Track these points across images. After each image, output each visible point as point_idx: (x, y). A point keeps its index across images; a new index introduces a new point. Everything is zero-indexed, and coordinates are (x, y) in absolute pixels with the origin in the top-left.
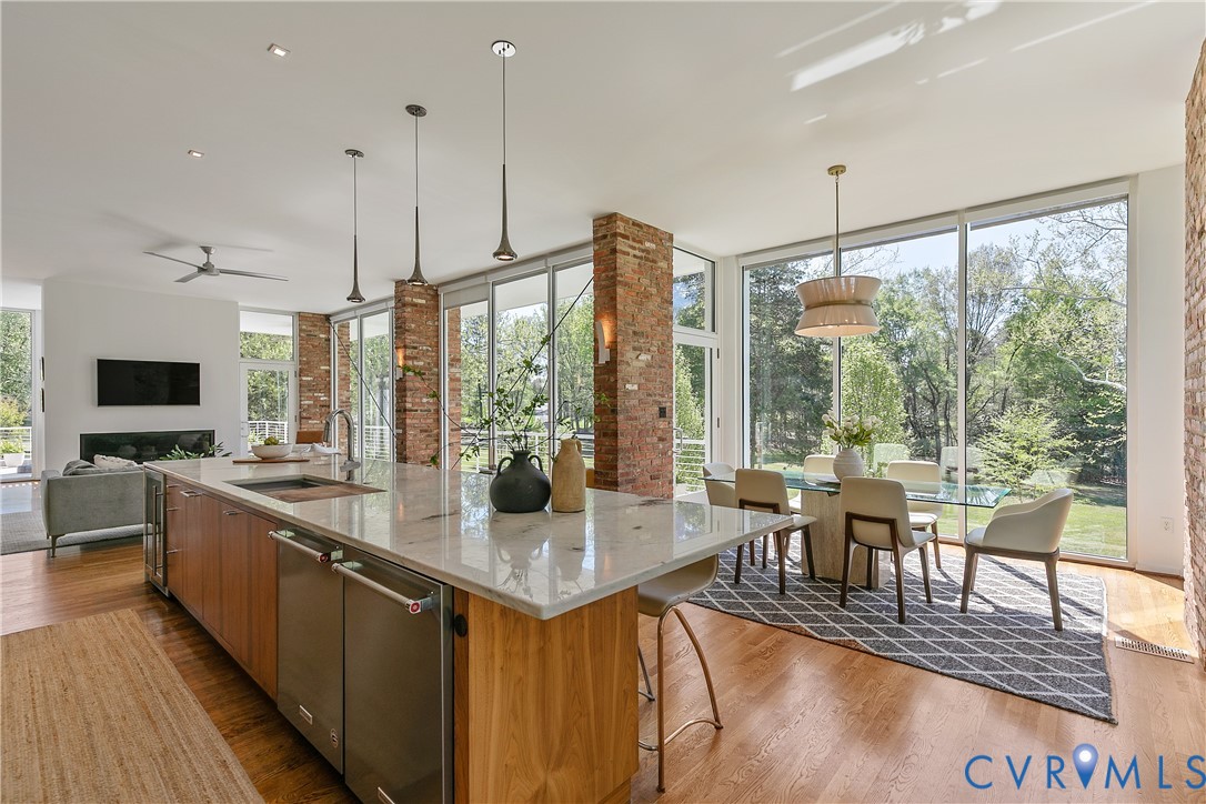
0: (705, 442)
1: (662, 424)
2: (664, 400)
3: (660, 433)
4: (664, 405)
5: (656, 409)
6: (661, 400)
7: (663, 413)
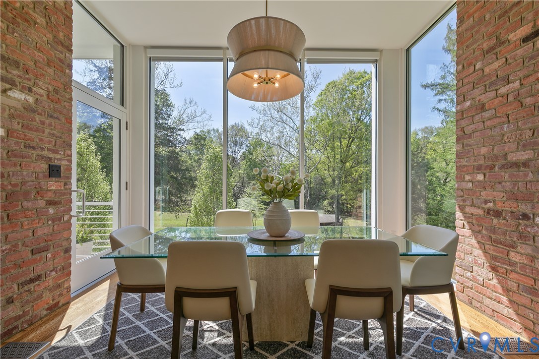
0: (113, 203)
1: (53, 185)
2: (58, 156)
3: (50, 196)
4: (57, 163)
5: (44, 166)
6: (52, 155)
7: (54, 171)
